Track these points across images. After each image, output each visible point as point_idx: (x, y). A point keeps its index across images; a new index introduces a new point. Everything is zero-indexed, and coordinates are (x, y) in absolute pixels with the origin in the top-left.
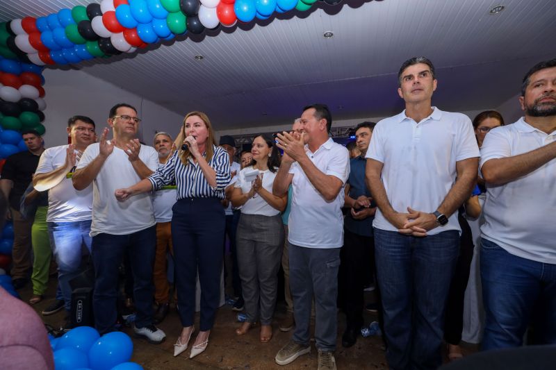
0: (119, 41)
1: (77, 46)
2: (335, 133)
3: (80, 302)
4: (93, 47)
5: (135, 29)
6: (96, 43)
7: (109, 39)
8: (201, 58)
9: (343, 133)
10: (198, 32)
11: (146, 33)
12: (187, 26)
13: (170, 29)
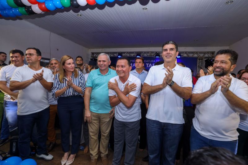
0: (36, 8)
1: (14, 9)
2: (148, 54)
3: (14, 143)
4: (22, 10)
5: (44, 3)
6: (24, 7)
7: (30, 7)
8: (80, 15)
9: (153, 54)
10: (76, 7)
11: (50, 5)
12: (71, 3)
13: (62, 5)
